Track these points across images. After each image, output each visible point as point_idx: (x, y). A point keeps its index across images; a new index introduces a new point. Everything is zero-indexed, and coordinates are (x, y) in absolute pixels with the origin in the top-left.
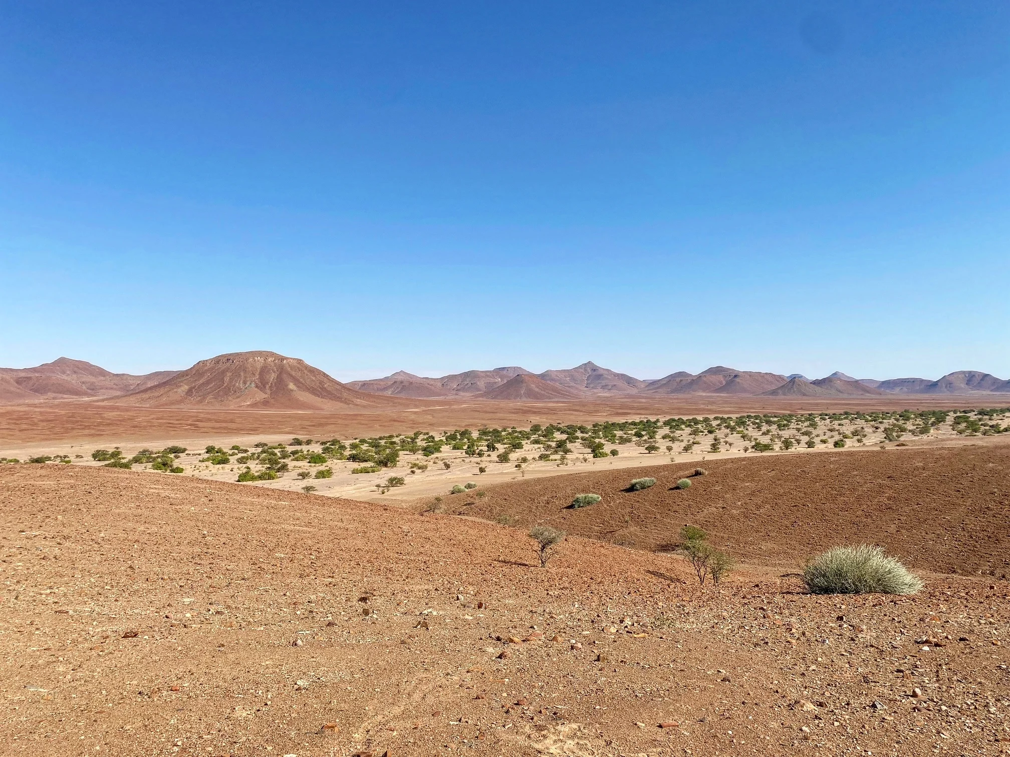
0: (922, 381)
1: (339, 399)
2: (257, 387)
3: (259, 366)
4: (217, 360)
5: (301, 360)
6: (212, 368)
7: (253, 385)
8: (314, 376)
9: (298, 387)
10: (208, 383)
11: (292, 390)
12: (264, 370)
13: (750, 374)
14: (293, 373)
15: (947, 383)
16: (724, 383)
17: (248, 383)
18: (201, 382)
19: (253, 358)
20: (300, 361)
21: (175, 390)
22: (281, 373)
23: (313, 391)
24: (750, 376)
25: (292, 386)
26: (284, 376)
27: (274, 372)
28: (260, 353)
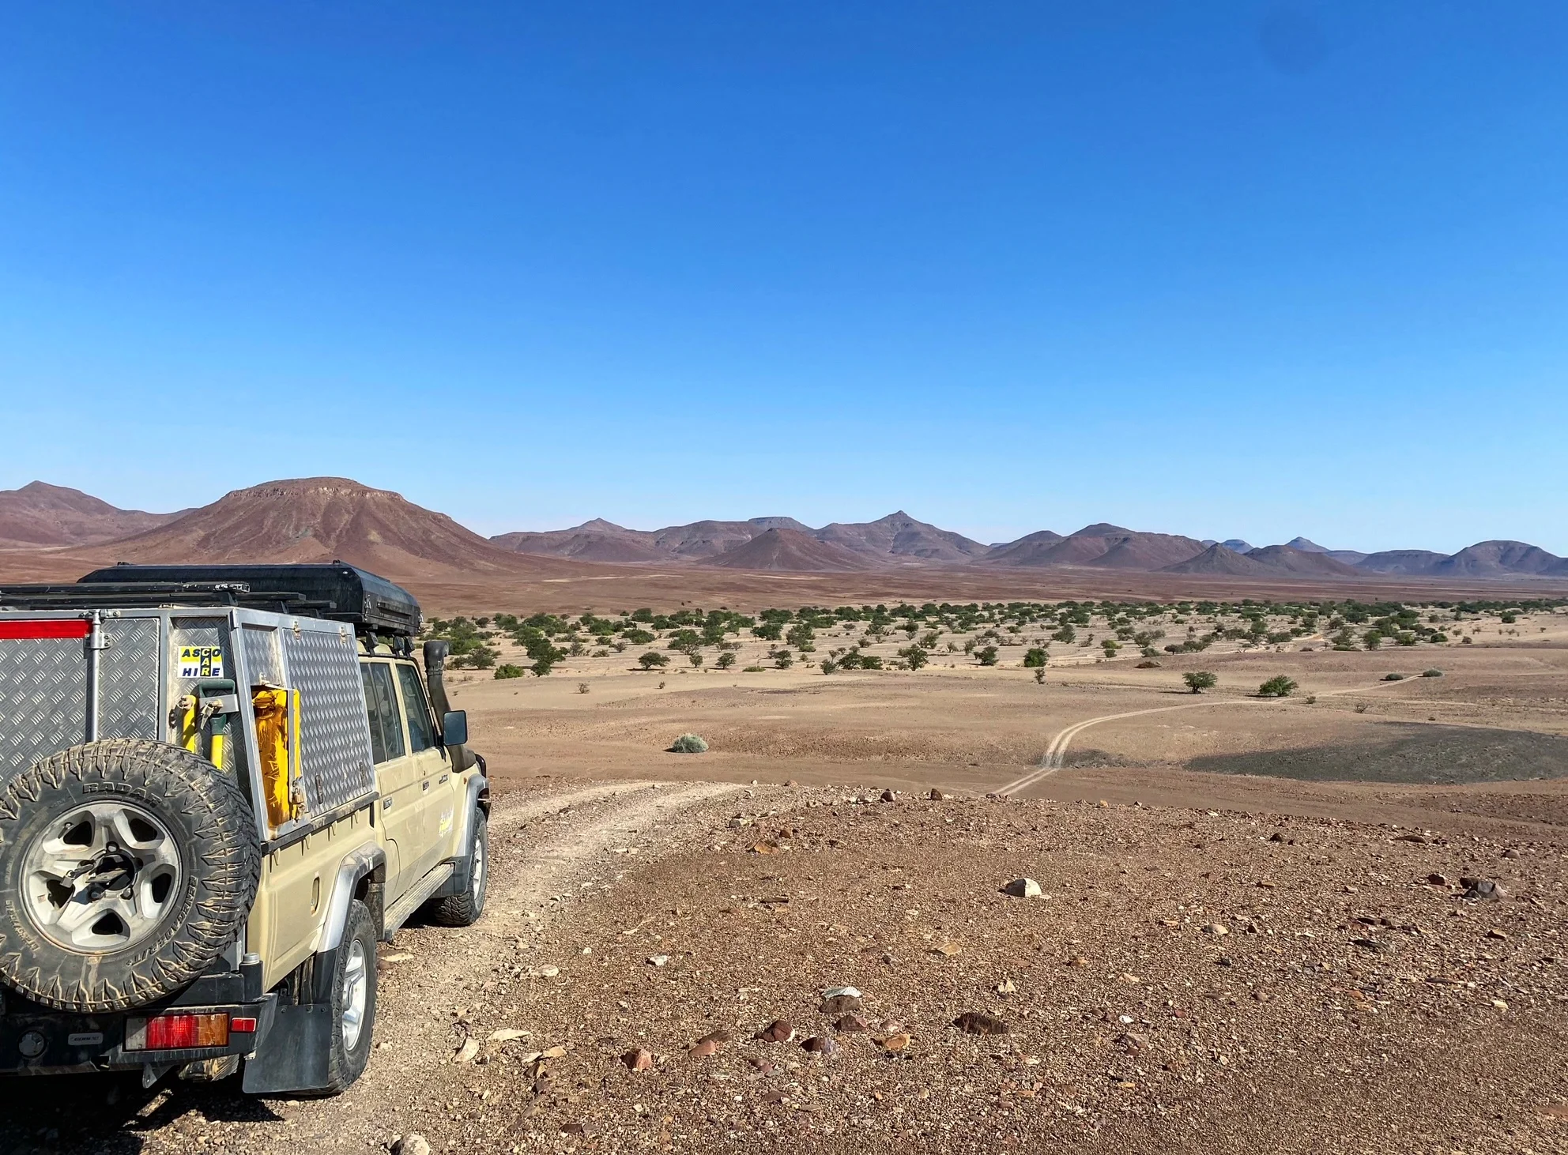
0: (1429, 554)
1: (451, 560)
2: (315, 536)
3: (324, 503)
4: (259, 491)
5: (396, 494)
6: (249, 504)
7: (310, 533)
8: (416, 521)
9: (384, 537)
10: (236, 527)
11: (373, 543)
12: (333, 508)
13: (1149, 536)
14: (380, 515)
15: (1469, 558)
16: (1106, 550)
17: (303, 529)
18: (226, 525)
19: (316, 489)
20: (394, 497)
21: (181, 538)
22: (358, 514)
23: (409, 545)
24: (1149, 540)
25: (374, 536)
26: (365, 519)
27: (348, 512)
28: (327, 481)
